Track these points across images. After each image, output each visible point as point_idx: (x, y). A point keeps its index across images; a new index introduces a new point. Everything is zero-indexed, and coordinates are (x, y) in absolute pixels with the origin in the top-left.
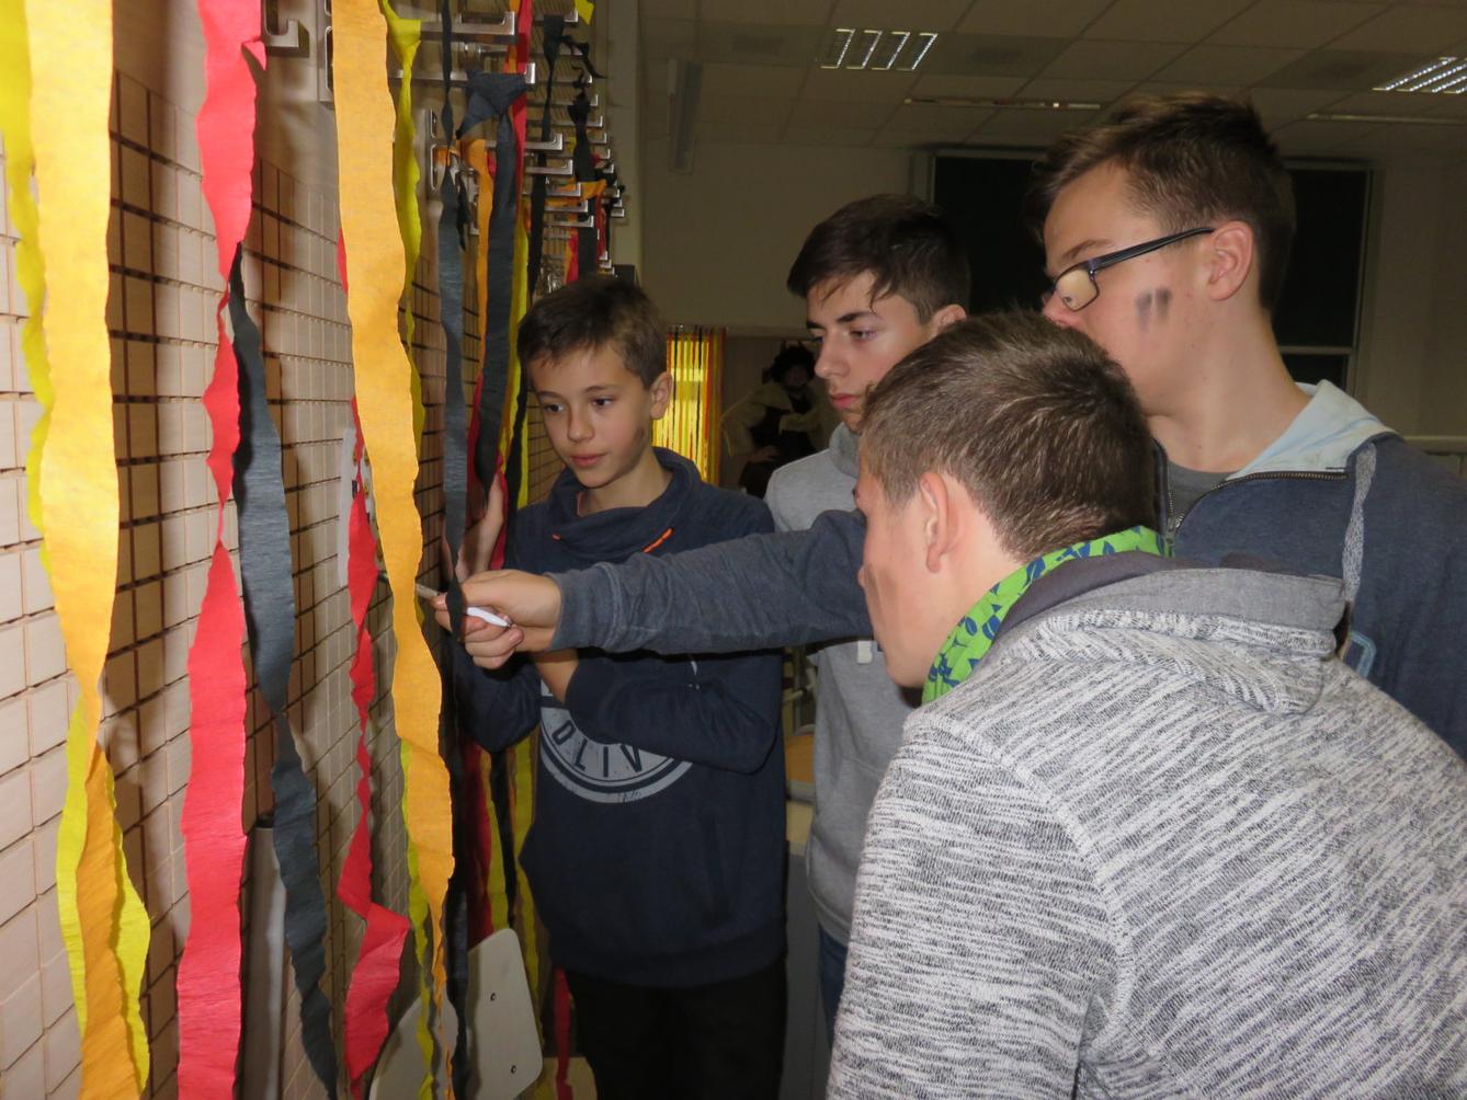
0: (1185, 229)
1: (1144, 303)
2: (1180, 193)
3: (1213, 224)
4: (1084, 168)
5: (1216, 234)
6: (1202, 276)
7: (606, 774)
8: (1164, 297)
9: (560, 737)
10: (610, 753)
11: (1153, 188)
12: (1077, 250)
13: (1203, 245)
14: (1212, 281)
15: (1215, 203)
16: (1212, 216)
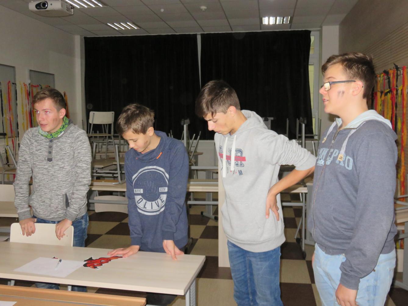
0: (350, 80)
1: (339, 92)
2: (351, 73)
3: (356, 80)
4: (335, 63)
5: (356, 82)
6: (351, 91)
7: (152, 208)
8: (343, 92)
9: (139, 202)
10: (153, 204)
11: (347, 71)
12: (330, 78)
13: (353, 84)
14: (353, 92)
15: (357, 77)
16: (356, 78)
